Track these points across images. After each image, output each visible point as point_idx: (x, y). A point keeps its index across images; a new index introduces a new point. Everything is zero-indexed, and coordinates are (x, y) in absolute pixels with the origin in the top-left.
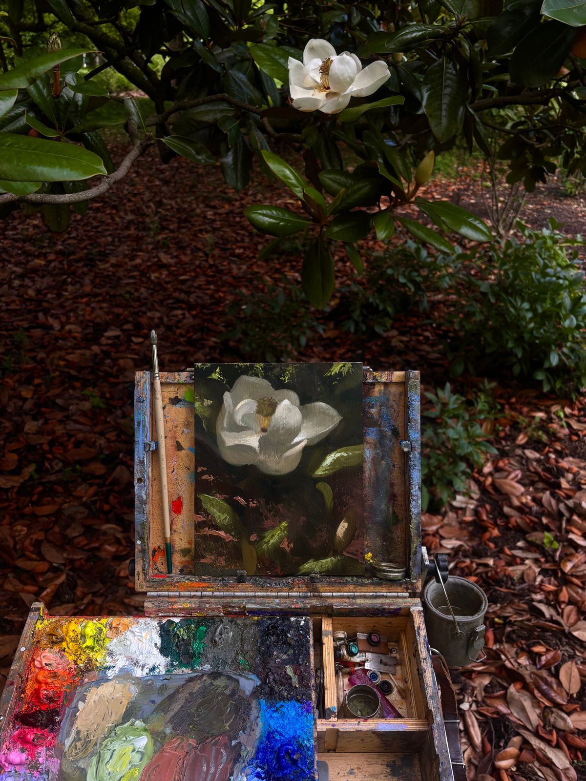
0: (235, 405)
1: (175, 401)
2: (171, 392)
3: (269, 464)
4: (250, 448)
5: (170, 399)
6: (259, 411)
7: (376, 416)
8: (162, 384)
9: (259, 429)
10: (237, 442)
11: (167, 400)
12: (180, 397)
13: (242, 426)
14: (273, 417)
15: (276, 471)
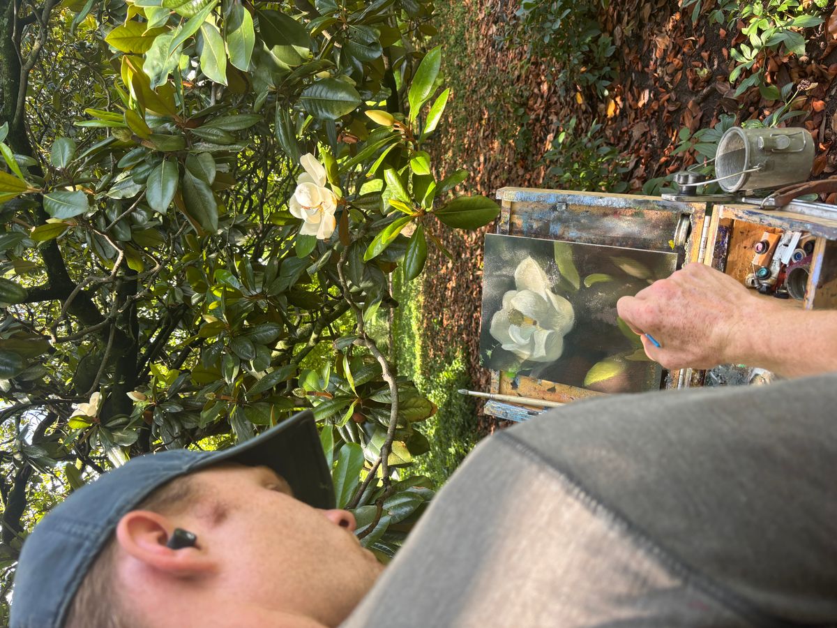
0: (513, 342)
1: (514, 385)
2: (507, 387)
3: (564, 324)
4: (549, 337)
5: (512, 389)
6: (519, 325)
7: (540, 224)
8: (500, 393)
9: (533, 327)
10: (543, 346)
11: (514, 391)
12: (512, 381)
13: (530, 340)
14: (524, 314)
15: (571, 319)
